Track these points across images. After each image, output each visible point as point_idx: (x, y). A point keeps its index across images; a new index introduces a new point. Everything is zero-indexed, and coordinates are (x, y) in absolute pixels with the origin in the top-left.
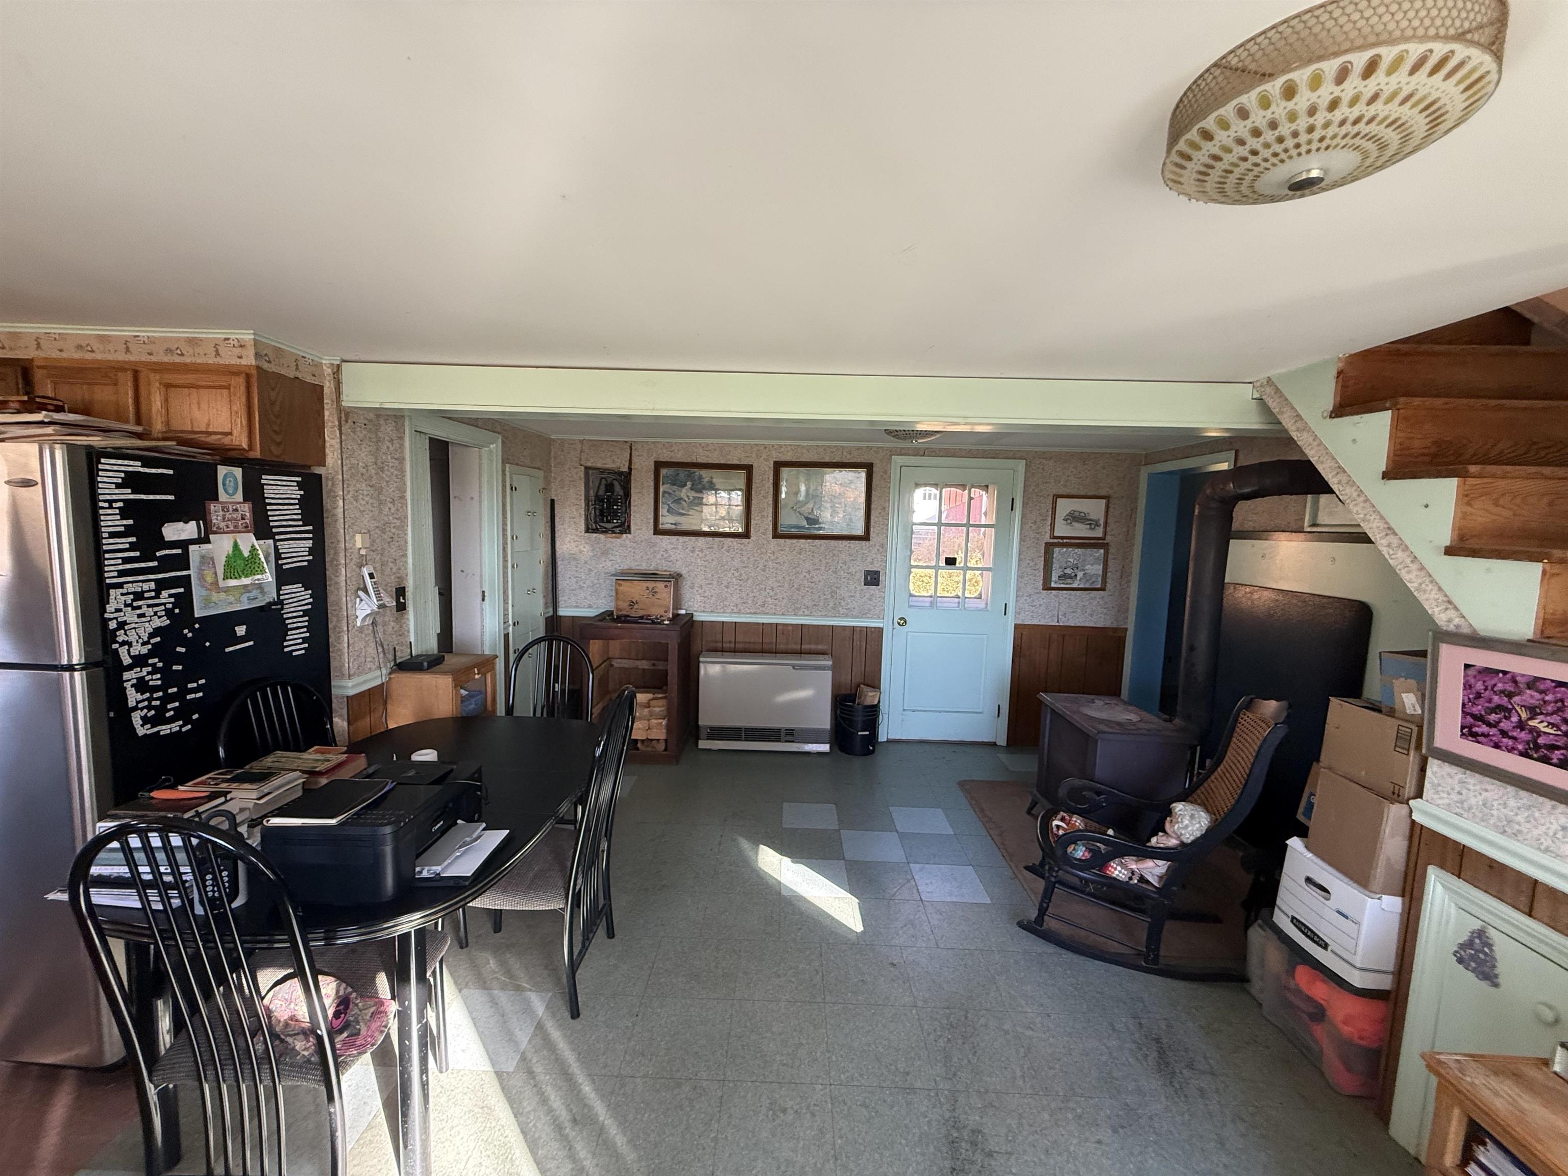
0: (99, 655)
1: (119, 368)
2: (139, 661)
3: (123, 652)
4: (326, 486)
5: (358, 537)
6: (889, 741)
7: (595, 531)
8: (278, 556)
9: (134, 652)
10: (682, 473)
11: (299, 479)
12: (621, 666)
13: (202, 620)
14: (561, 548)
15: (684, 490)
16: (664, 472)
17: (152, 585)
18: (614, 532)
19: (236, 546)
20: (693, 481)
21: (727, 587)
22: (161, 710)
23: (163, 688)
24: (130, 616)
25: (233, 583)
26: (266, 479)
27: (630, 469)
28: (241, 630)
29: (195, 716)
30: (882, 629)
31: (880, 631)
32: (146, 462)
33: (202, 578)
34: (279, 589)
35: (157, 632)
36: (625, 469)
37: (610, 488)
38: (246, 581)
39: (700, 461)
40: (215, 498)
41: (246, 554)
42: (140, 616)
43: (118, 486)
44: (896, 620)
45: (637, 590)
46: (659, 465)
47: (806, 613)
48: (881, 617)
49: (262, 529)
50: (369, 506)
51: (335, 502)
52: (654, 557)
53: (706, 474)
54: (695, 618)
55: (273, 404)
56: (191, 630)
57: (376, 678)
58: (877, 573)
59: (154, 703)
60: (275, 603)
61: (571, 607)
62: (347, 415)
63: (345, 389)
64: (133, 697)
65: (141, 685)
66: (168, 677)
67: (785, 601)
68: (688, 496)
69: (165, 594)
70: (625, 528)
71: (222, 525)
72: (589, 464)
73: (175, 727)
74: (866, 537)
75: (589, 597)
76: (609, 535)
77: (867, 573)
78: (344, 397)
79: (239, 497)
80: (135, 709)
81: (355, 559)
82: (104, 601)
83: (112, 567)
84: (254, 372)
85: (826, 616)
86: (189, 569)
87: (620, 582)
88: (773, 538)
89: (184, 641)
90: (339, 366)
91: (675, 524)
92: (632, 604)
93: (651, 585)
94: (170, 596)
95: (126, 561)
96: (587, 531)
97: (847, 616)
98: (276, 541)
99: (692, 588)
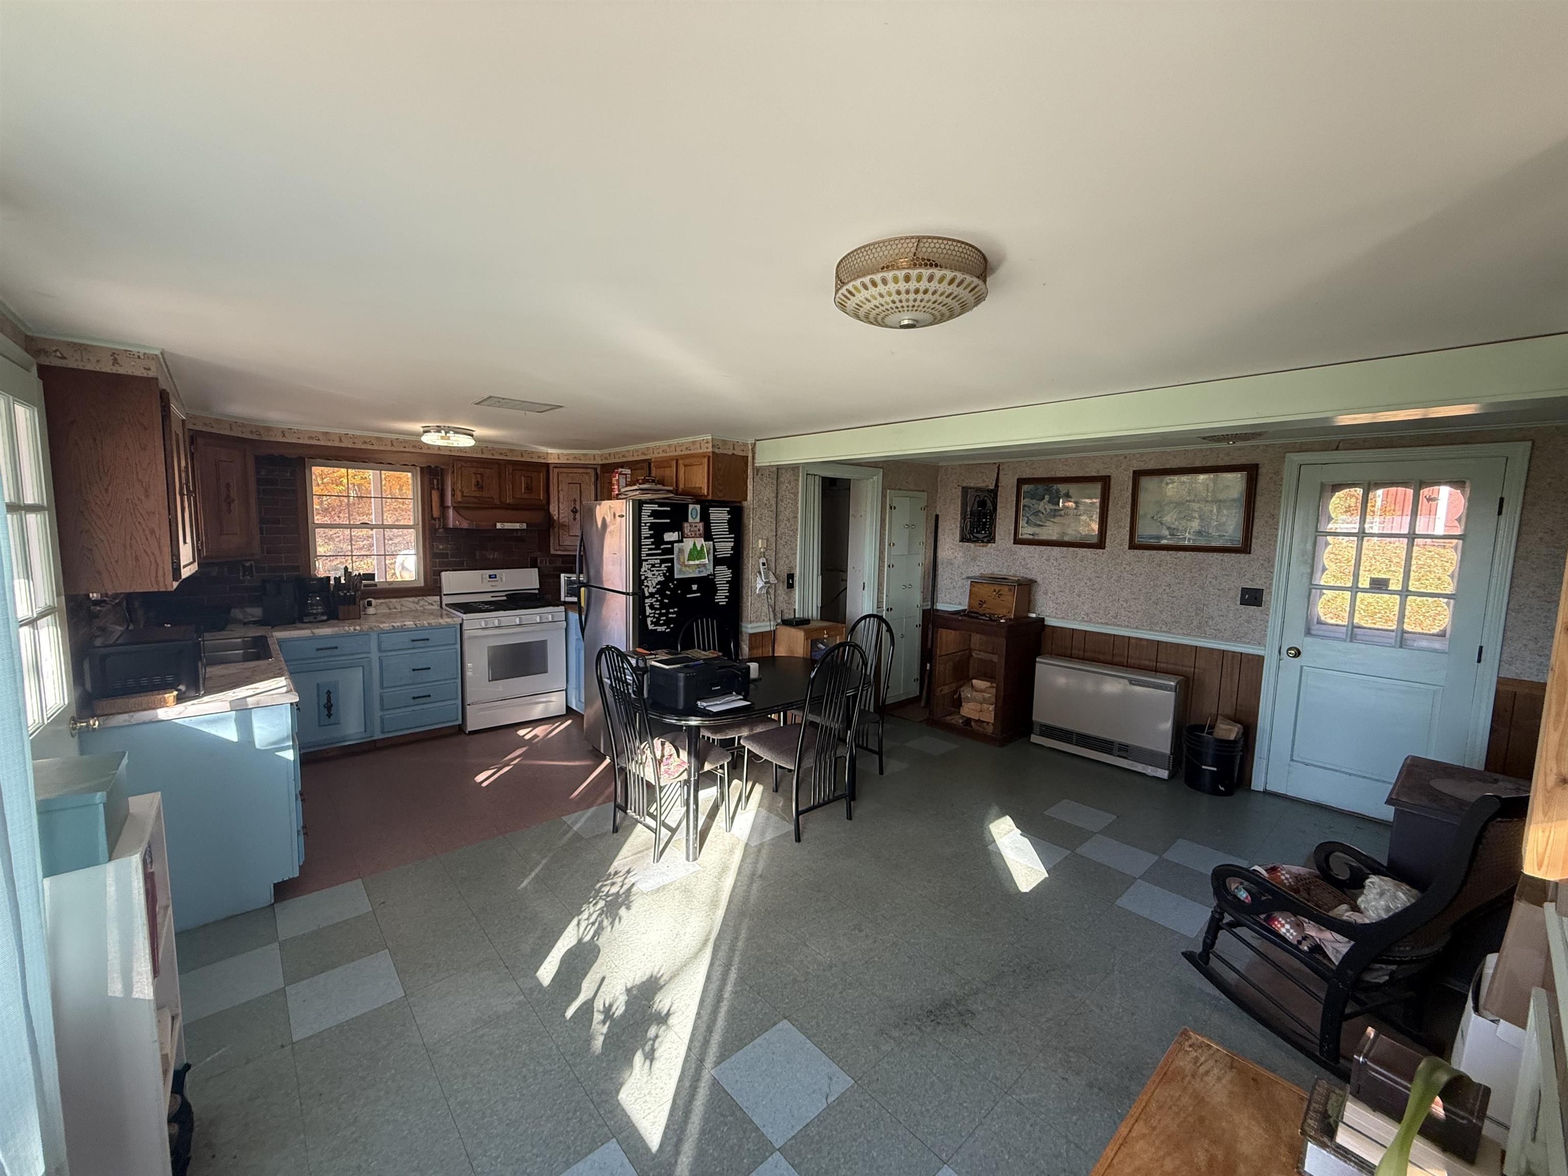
0: (637, 590)
1: (671, 459)
2: (652, 595)
3: (646, 589)
4: (746, 512)
5: (760, 541)
6: (1266, 793)
7: (969, 541)
8: (715, 550)
9: (650, 591)
10: (1041, 488)
11: (728, 509)
12: (980, 657)
13: (678, 580)
14: (941, 554)
15: (1042, 503)
16: (1025, 488)
17: (659, 561)
18: (983, 542)
19: (695, 544)
20: (1050, 494)
21: (1079, 596)
22: (658, 619)
23: (660, 609)
24: (649, 574)
25: (691, 563)
26: (711, 510)
27: (997, 486)
28: (695, 587)
29: (672, 626)
30: (1263, 657)
31: (1260, 659)
32: (660, 505)
33: (678, 559)
34: (714, 568)
35: (659, 583)
36: (992, 487)
37: (982, 504)
38: (697, 562)
39: (1058, 475)
40: (687, 520)
41: (699, 549)
42: (654, 575)
43: (649, 516)
44: (1284, 651)
45: (986, 591)
46: (1021, 482)
47: (1164, 629)
48: (1261, 643)
49: (708, 536)
50: (769, 523)
51: (749, 521)
52: (1014, 564)
53: (1063, 488)
54: (1046, 623)
55: (719, 470)
56: (673, 584)
57: (766, 626)
58: (1260, 592)
59: (657, 616)
60: (711, 575)
61: (946, 603)
62: (758, 471)
63: (757, 456)
64: (648, 611)
65: (652, 607)
66: (663, 605)
67: (1140, 614)
68: (1045, 509)
69: (663, 565)
70: (991, 539)
71: (689, 534)
72: (965, 485)
73: (663, 629)
74: (1245, 548)
75: (960, 596)
76: (977, 544)
77: (1245, 591)
78: (756, 461)
79: (698, 520)
80: (649, 616)
81: (758, 554)
82: (640, 566)
83: (645, 551)
84: (711, 455)
85: (1188, 635)
86: (673, 554)
87: (973, 584)
88: (1129, 548)
89: (670, 589)
90: (755, 444)
91: (1033, 535)
92: (982, 603)
93: (997, 588)
94: (665, 567)
95: (650, 549)
96: (962, 541)
97: (1215, 638)
98: (714, 542)
99: (1046, 594)
